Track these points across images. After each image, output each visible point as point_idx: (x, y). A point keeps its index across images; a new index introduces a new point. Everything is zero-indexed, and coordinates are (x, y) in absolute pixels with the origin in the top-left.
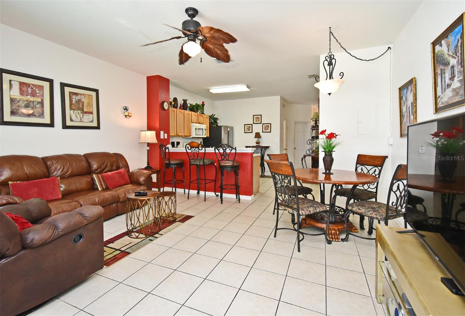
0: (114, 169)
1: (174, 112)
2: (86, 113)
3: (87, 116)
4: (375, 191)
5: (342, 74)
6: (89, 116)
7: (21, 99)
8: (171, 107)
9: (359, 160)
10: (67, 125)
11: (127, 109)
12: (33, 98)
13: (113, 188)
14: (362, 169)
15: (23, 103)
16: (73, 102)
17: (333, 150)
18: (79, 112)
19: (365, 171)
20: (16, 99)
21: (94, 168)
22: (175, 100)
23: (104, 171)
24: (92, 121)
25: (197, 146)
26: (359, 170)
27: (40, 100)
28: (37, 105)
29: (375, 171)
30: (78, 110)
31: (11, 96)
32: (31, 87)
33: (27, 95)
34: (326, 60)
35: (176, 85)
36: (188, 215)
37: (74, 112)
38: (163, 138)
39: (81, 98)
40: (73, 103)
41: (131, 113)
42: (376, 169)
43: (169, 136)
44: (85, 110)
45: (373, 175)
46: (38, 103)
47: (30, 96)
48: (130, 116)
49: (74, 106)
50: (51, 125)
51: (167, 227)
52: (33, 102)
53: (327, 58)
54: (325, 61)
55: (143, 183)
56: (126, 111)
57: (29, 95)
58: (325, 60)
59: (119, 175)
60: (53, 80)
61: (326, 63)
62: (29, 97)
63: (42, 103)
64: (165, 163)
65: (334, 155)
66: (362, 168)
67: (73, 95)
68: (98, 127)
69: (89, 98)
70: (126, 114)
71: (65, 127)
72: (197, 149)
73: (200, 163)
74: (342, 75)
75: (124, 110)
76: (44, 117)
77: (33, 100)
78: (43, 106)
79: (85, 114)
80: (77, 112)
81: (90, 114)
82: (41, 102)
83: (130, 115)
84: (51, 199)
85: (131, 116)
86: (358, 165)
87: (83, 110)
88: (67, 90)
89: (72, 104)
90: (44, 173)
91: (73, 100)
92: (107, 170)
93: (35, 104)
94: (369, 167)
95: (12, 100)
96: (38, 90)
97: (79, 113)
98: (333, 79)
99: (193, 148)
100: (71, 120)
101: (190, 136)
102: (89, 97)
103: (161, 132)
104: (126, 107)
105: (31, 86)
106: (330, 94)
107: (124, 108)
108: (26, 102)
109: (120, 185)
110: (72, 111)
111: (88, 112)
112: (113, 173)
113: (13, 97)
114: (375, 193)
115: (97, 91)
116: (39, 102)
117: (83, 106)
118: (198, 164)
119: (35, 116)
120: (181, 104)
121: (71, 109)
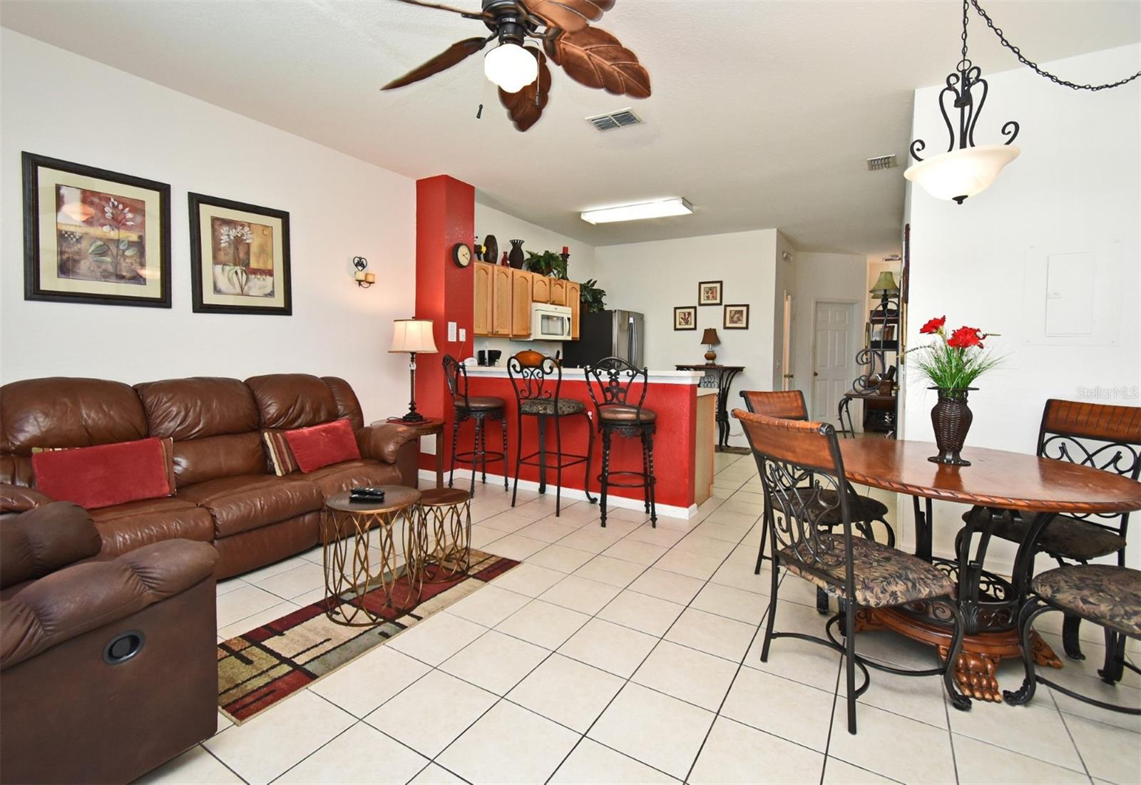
0: (323, 418)
1: (487, 273)
2: (255, 272)
3: (259, 279)
4: (1118, 527)
5: (1011, 128)
6: (264, 280)
7: (87, 234)
8: (479, 259)
9: (1052, 416)
10: (205, 302)
11: (364, 263)
12: (116, 231)
13: (311, 472)
14: (1063, 449)
15: (91, 245)
16: (221, 243)
17: (970, 386)
18: (238, 269)
19: (1078, 457)
20: (72, 233)
21: (269, 416)
22: (491, 241)
23: (296, 424)
24: (271, 294)
25: (539, 364)
26: (1053, 450)
27: (134, 237)
28: (127, 249)
29: (1118, 457)
30: (235, 265)
31: (59, 227)
32: (111, 204)
33: (103, 225)
34: (950, 87)
35: (493, 203)
36: (504, 559)
37: (223, 270)
38: (455, 340)
39: (243, 235)
40: (223, 245)
41: (374, 275)
42: (1119, 453)
43: (470, 335)
44: (253, 265)
45: (1111, 469)
46: (131, 244)
47: (110, 226)
48: (370, 283)
49: (225, 254)
50: (164, 301)
52: (118, 242)
53: (953, 80)
54: (947, 91)
55: (391, 459)
56: (360, 268)
57: (106, 225)
58: (947, 86)
59: (329, 435)
60: (169, 186)
61: (950, 98)
62: (107, 229)
63: (140, 245)
64: (455, 406)
65: (973, 401)
66: (1063, 444)
67: (221, 225)
68: (286, 310)
69: (264, 235)
70: (361, 276)
71: (200, 306)
72: (537, 371)
73: (545, 409)
74: (1012, 130)
75: (356, 265)
76: (145, 281)
77: (116, 238)
78: (142, 253)
79: (253, 276)
80: (230, 270)
81: (266, 275)
82: (137, 242)
83: (370, 279)
84: (141, 497)
85: (373, 283)
86: (1048, 436)
87: (247, 265)
88: (206, 211)
89: (220, 250)
90: (134, 427)
91: (222, 238)
92: (302, 423)
93: (122, 247)
94: (1092, 445)
95: (62, 236)
96: (130, 211)
97: (236, 272)
98: (972, 145)
99: (528, 367)
100: (217, 290)
101: (529, 335)
102: (263, 230)
103: (450, 323)
104: (360, 258)
105: (112, 200)
106: (960, 200)
107: (356, 261)
108: (99, 243)
109: (330, 463)
110: (219, 267)
111: (260, 270)
112: (316, 429)
113: (64, 228)
114: (1118, 534)
115: (284, 216)
116: (133, 242)
117: (248, 253)
118: (541, 412)
119: (121, 278)
120: (505, 253)
121: (216, 261)
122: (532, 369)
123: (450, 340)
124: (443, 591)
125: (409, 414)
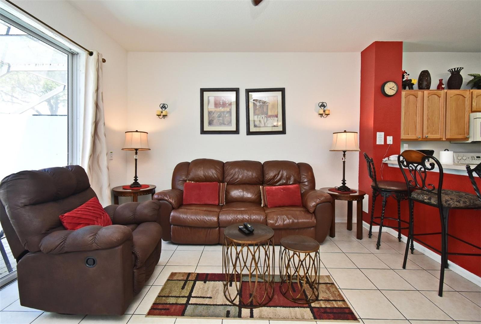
0: (291, 183)
1: (416, 97)
2: (270, 116)
3: (272, 119)
6: (274, 119)
7: (216, 111)
10: (251, 131)
11: (325, 105)
12: (223, 108)
13: (271, 207)
15: (217, 114)
18: (263, 116)
20: (212, 111)
21: (266, 179)
22: (424, 75)
23: (277, 184)
24: (277, 126)
27: (228, 110)
28: (226, 114)
30: (262, 115)
31: (209, 110)
36: (349, 308)
37: (257, 117)
38: (382, 144)
39: (265, 102)
41: (329, 110)
43: (397, 139)
44: (270, 113)
46: (227, 112)
47: (222, 107)
48: (327, 115)
49: (259, 111)
50: (237, 132)
51: (281, 307)
52: (224, 112)
56: (323, 108)
57: (220, 107)
59: (284, 192)
60: (239, 89)
62: (221, 108)
68: (283, 132)
70: (322, 112)
71: (249, 133)
73: (430, 199)
75: (320, 107)
76: (231, 125)
77: (223, 111)
78: (231, 115)
79: (269, 118)
80: (261, 117)
81: (275, 117)
82: (229, 111)
83: (327, 112)
85: (329, 114)
87: (267, 114)
88: (252, 95)
89: (256, 109)
91: (257, 106)
92: (281, 183)
93: (225, 114)
95: (210, 113)
96: (227, 101)
97: (263, 118)
99: (412, 163)
100: (255, 126)
101: (467, 139)
102: (274, 98)
103: (378, 133)
104: (323, 103)
105: (222, 98)
107: (320, 105)
108: (219, 113)
111: (272, 115)
112: (278, 188)
113: (210, 110)
115: (283, 90)
116: (228, 111)
117: (267, 109)
119: (225, 124)
120: (441, 81)
121: (255, 114)
122: (416, 165)
123: (378, 143)
124: (284, 307)
125: (342, 186)
